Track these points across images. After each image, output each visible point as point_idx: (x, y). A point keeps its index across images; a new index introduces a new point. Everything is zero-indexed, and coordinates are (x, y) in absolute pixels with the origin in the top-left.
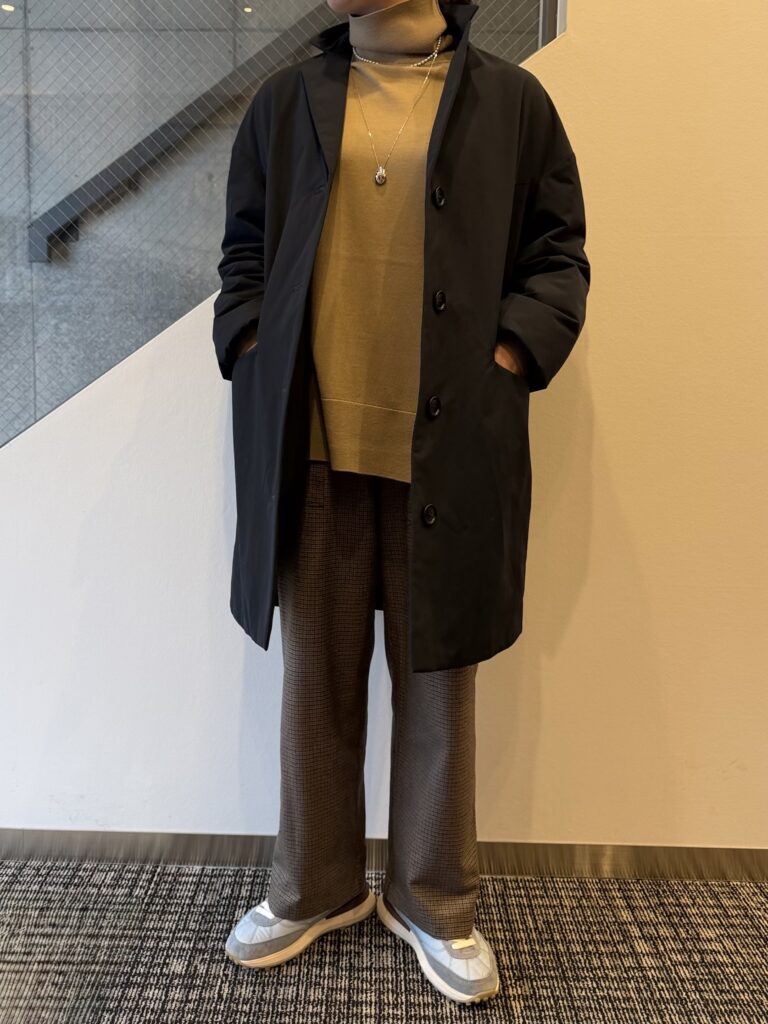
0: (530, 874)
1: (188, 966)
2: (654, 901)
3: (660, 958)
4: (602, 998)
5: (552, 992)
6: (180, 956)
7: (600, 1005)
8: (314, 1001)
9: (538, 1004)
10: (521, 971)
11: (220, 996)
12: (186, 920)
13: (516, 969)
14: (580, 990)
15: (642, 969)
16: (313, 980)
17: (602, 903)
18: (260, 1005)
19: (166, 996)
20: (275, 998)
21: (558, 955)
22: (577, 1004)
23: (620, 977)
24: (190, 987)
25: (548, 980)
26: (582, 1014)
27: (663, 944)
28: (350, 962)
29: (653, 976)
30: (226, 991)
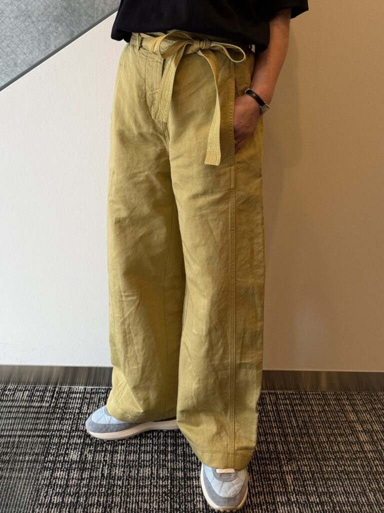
0: (292, 390)
1: (81, 455)
2: (369, 407)
3: (375, 445)
4: (341, 472)
5: (310, 469)
6: (75, 449)
7: (340, 477)
8: (163, 477)
9: (302, 476)
10: (290, 455)
11: (103, 475)
12: (77, 424)
13: (287, 454)
14: (327, 467)
15: (364, 452)
16: (161, 463)
17: (338, 408)
18: (129, 481)
19: (68, 476)
20: (138, 476)
21: (312, 443)
22: (326, 476)
23: (351, 458)
24: (83, 470)
25: (307, 460)
26: (329, 483)
27: (376, 435)
28: (183, 451)
29: (371, 457)
30: (106, 472)
